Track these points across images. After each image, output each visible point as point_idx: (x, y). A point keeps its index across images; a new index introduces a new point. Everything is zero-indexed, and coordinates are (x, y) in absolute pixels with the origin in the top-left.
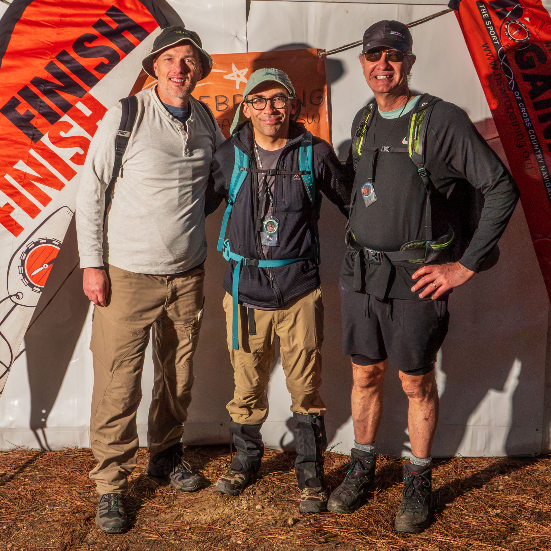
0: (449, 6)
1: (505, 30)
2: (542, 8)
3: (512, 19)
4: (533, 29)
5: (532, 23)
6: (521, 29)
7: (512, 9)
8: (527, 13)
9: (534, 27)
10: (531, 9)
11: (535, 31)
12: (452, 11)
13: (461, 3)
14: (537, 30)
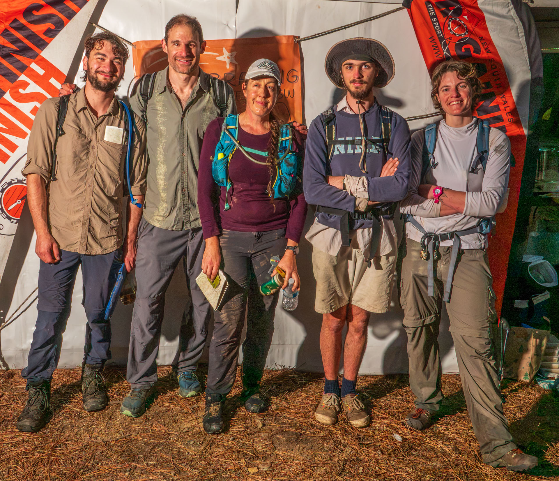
0: (403, 5)
1: (448, 26)
2: (478, 9)
3: (454, 17)
4: (469, 25)
5: (470, 21)
6: (460, 25)
7: (454, 9)
8: (466, 12)
9: (471, 24)
10: (469, 9)
11: (472, 27)
12: (404, 8)
13: (412, 3)
14: (473, 26)
